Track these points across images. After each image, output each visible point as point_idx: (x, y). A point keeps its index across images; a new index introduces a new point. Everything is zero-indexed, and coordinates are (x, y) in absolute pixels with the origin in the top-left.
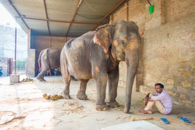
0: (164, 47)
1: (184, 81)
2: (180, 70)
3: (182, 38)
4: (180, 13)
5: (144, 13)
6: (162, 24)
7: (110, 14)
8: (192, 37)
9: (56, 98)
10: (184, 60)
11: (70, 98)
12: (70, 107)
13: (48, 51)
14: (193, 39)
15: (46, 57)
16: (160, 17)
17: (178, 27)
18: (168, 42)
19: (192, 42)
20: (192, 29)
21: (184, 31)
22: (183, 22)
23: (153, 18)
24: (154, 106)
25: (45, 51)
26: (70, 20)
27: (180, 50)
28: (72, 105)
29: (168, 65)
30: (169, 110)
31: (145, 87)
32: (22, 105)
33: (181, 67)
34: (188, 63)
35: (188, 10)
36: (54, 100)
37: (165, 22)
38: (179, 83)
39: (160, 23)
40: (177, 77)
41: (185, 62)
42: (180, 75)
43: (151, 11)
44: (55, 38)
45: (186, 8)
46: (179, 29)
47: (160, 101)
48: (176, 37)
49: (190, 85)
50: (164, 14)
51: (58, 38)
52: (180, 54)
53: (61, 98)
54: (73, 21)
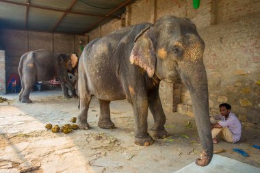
0: (215, 55)
1: (243, 99)
2: (237, 84)
3: (241, 44)
4: (236, 11)
5: (183, 7)
6: (212, 24)
7: (127, 4)
8: (256, 44)
9: (69, 130)
10: (244, 73)
13: (34, 55)
14: (257, 46)
15: (31, 65)
16: (209, 15)
17: (236, 30)
18: (221, 48)
19: (255, 50)
20: (256, 34)
21: (245, 35)
22: (244, 24)
23: (198, 15)
25: (30, 55)
27: (238, 60)
29: (219, 78)
31: (186, 106)
33: (238, 82)
34: (249, 77)
35: (247, 9)
36: (67, 133)
37: (215, 22)
38: (235, 100)
39: (209, 23)
40: (231, 93)
41: (244, 75)
42: (236, 91)
43: (196, 5)
44: (35, 33)
45: (246, 5)
46: (237, 32)
48: (233, 43)
49: (250, 104)
50: (215, 11)
51: (40, 34)
52: (238, 65)
53: (76, 128)
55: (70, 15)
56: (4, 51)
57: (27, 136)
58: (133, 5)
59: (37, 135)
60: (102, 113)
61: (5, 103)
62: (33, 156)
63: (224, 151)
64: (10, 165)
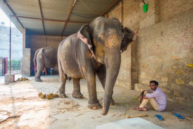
0: (158, 45)
1: (178, 78)
2: (174, 67)
3: (175, 36)
4: (173, 11)
5: (139, 12)
6: (156, 22)
7: (105, 13)
8: (185, 35)
9: (52, 97)
10: (178, 58)
11: (65, 97)
12: (66, 106)
13: (43, 51)
14: (186, 37)
15: (41, 57)
16: (154, 16)
17: (172, 26)
18: (162, 40)
19: (185, 40)
20: (185, 27)
21: (177, 29)
22: (176, 20)
23: (147, 17)
24: (149, 104)
25: (40, 51)
26: (65, 18)
27: (174, 48)
28: (67, 103)
29: (162, 62)
30: (163, 107)
31: (140, 85)
32: (17, 104)
33: (175, 65)
34: (181, 61)
35: (180, 9)
36: (49, 99)
37: (159, 21)
38: (173, 80)
39: (154, 22)
40: (170, 74)
41: (178, 59)
42: (173, 73)
43: (145, 10)
44: (51, 37)
45: (179, 7)
46: (172, 27)
47: (155, 98)
48: (170, 35)
49: (183, 82)
50: (158, 13)
51: (54, 37)
52: (174, 52)
53: (57, 96)
54: (68, 20)
55: (69, 24)
56: (30, 49)
57: (24, 99)
58: (109, 14)
59: (30, 99)
60: (74, 87)
61: (26, 81)
62: (21, 110)
63: (147, 116)
64: (6, 113)
